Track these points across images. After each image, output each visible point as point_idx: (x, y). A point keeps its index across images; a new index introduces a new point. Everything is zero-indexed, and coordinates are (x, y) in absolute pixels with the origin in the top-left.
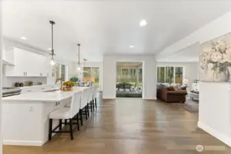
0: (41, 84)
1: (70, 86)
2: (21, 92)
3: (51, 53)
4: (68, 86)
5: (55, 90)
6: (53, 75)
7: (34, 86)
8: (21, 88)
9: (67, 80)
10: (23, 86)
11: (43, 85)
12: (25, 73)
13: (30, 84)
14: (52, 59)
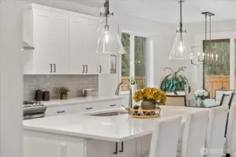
0: (84, 95)
1: (153, 102)
2: (46, 112)
3: (103, 10)
4: (149, 103)
5: (115, 114)
6: (113, 71)
7: (70, 101)
8: (45, 103)
9: (153, 83)
10: (48, 99)
11: (89, 99)
12: (53, 67)
13: (63, 94)
14: (107, 26)
